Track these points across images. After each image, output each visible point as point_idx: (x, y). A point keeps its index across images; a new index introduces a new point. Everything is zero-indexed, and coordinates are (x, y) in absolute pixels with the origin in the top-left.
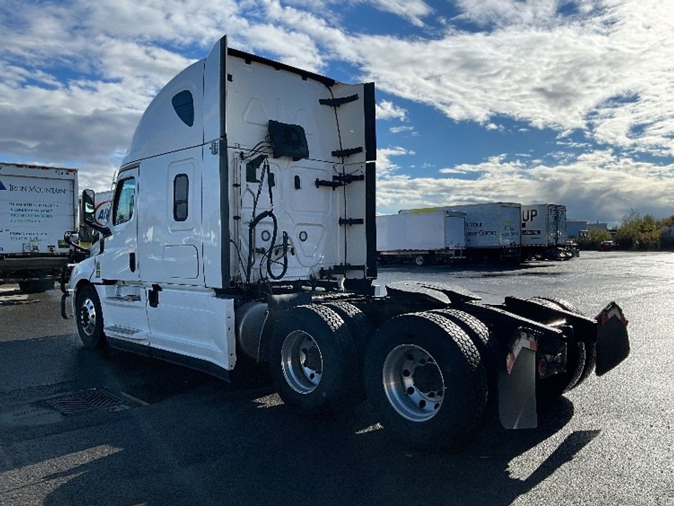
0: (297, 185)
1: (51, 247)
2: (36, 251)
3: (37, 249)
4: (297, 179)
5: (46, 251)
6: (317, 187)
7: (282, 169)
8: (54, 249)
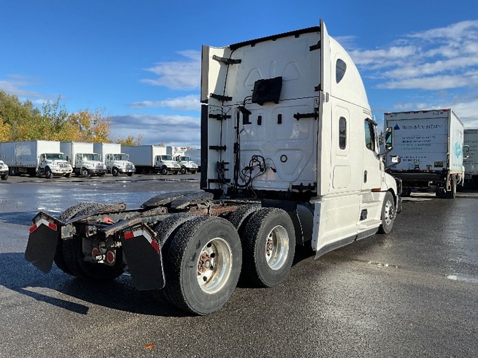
0: (280, 122)
1: (429, 166)
2: (417, 169)
3: (418, 167)
4: (280, 116)
5: (425, 168)
6: (298, 119)
7: (268, 112)
8: (430, 167)
